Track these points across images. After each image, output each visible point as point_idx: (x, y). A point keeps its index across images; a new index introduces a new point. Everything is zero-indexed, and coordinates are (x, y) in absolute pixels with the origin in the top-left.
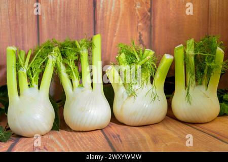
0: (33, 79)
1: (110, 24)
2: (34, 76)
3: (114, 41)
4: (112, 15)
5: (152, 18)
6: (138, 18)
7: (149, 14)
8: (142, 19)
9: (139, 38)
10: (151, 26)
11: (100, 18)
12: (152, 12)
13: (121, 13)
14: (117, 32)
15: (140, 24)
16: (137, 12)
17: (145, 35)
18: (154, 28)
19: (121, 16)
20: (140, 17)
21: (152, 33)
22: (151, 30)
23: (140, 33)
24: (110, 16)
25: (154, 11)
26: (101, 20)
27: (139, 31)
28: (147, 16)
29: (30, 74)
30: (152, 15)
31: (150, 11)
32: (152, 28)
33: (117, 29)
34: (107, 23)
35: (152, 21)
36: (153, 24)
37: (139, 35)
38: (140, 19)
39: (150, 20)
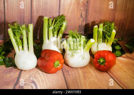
0: (55, 32)
1: (67, 7)
2: (56, 31)
3: (68, 15)
4: (68, 4)
5: (88, 6)
6: (81, 5)
7: (87, 4)
8: (83, 6)
9: (80, 15)
10: (87, 9)
11: (62, 5)
12: (88, 3)
13: (73, 3)
14: (70, 11)
15: (81, 8)
16: (81, 3)
17: (84, 13)
18: (88, 11)
19: (72, 4)
20: (82, 5)
21: (87, 13)
22: (87, 11)
23: (81, 12)
24: (67, 4)
25: (89, 3)
26: (63, 5)
27: (81, 11)
28: (85, 5)
29: (54, 30)
30: (88, 4)
31: (87, 3)
32: (87, 10)
33: (70, 10)
34: (66, 7)
35: (88, 7)
36: (88, 8)
37: (81, 13)
38: (82, 6)
39: (87, 7)
